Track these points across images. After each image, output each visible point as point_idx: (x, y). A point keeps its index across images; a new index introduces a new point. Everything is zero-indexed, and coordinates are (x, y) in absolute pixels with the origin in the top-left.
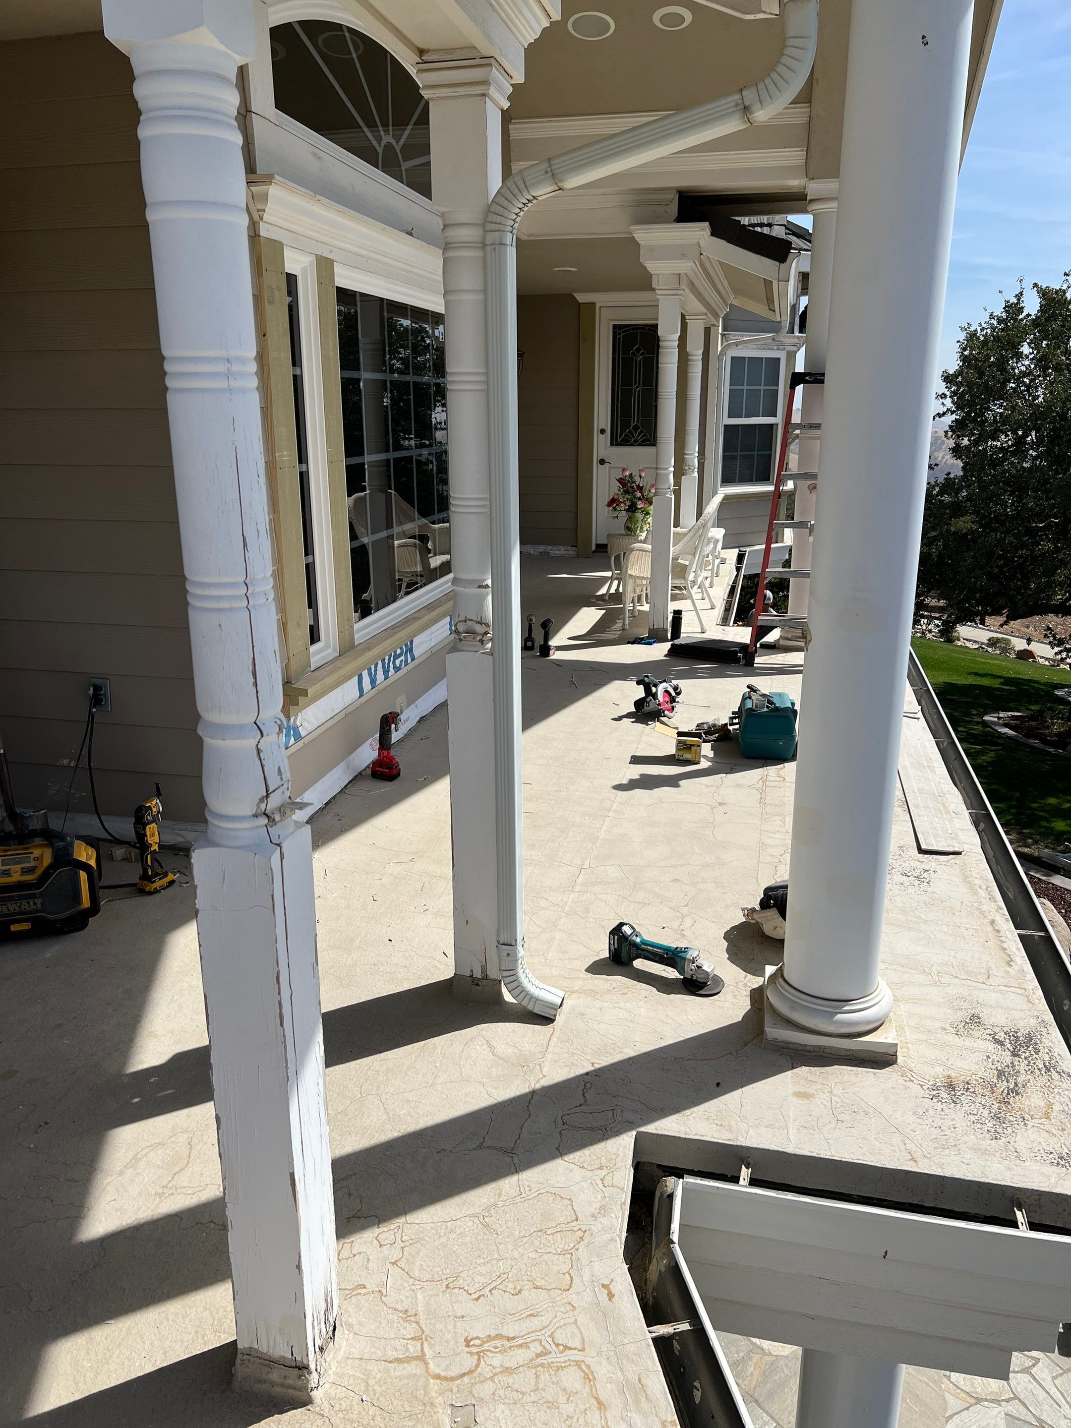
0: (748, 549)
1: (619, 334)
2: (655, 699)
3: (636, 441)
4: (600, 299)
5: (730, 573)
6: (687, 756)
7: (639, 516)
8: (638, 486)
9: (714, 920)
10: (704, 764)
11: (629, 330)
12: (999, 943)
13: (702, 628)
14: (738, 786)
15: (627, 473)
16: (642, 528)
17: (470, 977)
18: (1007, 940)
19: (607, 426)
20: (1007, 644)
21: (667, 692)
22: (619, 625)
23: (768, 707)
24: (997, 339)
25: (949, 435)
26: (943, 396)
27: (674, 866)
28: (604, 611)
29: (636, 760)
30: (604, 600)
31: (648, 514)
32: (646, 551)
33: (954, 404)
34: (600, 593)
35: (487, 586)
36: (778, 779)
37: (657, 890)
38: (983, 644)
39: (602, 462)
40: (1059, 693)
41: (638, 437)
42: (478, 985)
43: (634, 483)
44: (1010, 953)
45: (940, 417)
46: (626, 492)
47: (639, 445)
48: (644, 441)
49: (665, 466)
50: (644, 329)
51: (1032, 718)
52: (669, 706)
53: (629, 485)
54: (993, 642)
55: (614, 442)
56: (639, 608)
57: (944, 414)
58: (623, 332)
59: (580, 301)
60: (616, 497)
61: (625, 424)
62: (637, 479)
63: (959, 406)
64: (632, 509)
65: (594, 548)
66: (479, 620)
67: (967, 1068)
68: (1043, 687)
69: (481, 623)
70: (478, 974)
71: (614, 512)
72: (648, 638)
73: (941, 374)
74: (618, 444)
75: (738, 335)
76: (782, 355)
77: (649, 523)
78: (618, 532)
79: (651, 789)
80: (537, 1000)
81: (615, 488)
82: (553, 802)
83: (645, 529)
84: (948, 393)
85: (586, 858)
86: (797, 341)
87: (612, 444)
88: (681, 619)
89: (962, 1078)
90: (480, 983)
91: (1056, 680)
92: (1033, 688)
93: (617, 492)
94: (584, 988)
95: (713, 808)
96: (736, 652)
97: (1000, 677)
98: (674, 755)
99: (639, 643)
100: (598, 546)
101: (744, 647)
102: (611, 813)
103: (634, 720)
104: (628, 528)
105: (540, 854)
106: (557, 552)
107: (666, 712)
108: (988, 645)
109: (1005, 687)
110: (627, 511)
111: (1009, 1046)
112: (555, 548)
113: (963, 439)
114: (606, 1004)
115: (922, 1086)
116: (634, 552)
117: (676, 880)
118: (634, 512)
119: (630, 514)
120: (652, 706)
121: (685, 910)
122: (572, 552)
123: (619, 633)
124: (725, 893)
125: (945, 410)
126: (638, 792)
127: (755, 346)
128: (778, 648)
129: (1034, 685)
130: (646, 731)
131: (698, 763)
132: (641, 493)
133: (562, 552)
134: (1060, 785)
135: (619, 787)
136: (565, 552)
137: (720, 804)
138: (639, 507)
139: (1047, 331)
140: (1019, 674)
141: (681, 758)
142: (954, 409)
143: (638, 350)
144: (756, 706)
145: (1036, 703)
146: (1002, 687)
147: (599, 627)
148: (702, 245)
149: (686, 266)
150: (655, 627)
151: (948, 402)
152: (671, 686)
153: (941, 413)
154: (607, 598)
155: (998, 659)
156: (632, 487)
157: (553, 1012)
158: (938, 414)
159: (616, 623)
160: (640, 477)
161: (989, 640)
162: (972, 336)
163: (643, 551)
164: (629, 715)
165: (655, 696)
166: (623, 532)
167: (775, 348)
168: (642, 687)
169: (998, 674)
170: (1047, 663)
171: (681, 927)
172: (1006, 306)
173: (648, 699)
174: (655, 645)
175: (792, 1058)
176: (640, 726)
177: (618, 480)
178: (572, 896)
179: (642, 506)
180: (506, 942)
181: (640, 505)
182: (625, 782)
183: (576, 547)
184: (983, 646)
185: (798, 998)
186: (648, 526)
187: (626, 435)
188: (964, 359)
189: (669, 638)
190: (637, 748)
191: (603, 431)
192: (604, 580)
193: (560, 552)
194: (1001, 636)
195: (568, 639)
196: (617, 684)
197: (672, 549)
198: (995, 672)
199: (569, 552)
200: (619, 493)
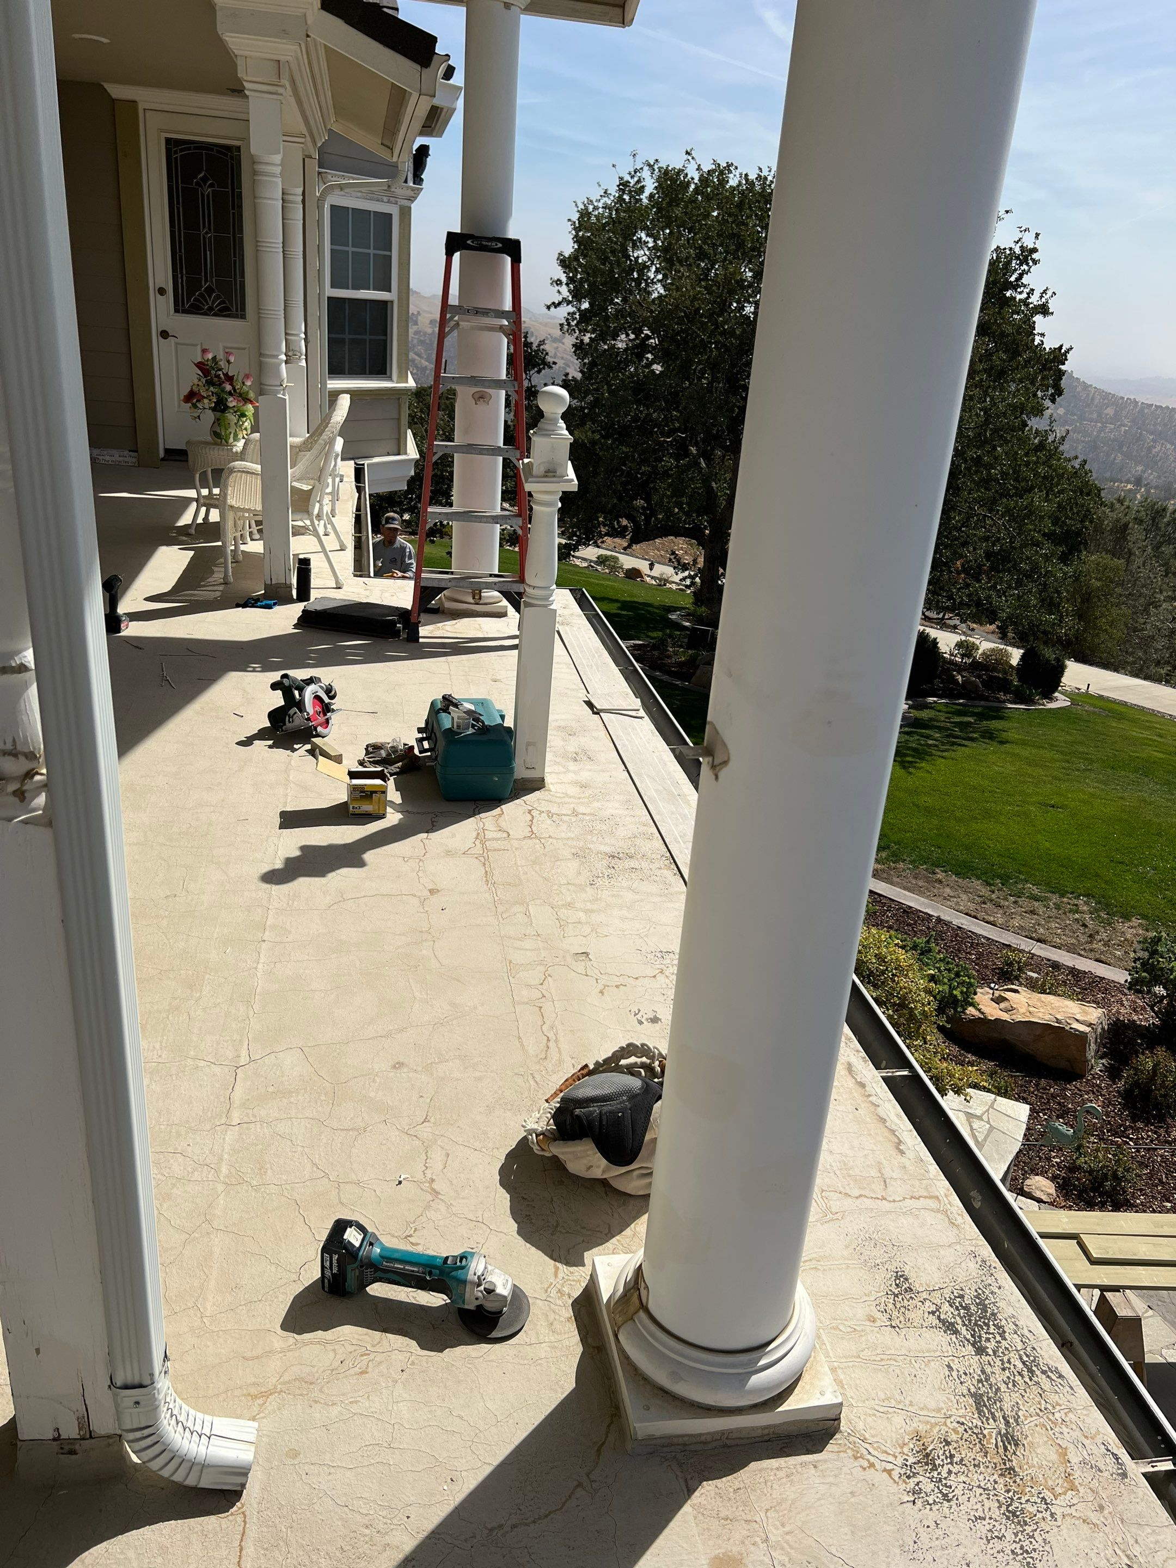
0: (366, 462)
1: (176, 152)
2: (301, 711)
3: (211, 309)
4: (145, 97)
5: (352, 497)
6: (367, 807)
7: (232, 417)
8: (226, 375)
9: (477, 1145)
10: (393, 818)
11: (189, 149)
12: (872, 1109)
13: (337, 582)
14: (449, 853)
15: (210, 356)
16: (236, 436)
17: (54, 1440)
18: (881, 1102)
19: (167, 283)
20: (615, 562)
21: (317, 698)
22: (218, 576)
23: (473, 726)
24: (612, 221)
25: (565, 329)
26: (559, 282)
27: (389, 1035)
28: (193, 552)
29: (291, 820)
30: (188, 535)
31: (243, 415)
32: (253, 473)
33: (570, 293)
34: (181, 523)
35: (23, 668)
36: (500, 835)
37: (372, 1094)
38: (591, 561)
39: (164, 334)
40: (673, 617)
41: (213, 304)
42: (72, 1452)
43: (220, 370)
44: (894, 1127)
45: (555, 307)
46: (210, 383)
47: (215, 315)
48: (222, 310)
49: (275, 353)
50: (212, 149)
51: (654, 647)
52: (321, 719)
53: (213, 372)
54: (602, 560)
55: (179, 308)
56: (243, 547)
57: (560, 304)
58: (182, 150)
59: (114, 96)
60: (195, 389)
61: (193, 285)
62: (222, 364)
63: (577, 295)
64: (220, 407)
65: (162, 454)
66: (9, 746)
67: (933, 1405)
68: (657, 611)
69: (14, 754)
70: (70, 1431)
71: (193, 410)
72: (265, 596)
73: (557, 256)
74: (185, 312)
75: (339, 176)
76: (394, 210)
77: (246, 429)
78: (201, 439)
79: (324, 876)
80: (204, 1466)
81: (192, 377)
82: (165, 922)
83: (240, 436)
84: (564, 280)
85: (241, 1041)
86: (412, 194)
87: (176, 311)
88: (309, 570)
89: (936, 1430)
90: (77, 1447)
91: (668, 602)
92: (649, 612)
93: (196, 381)
94: (286, 1377)
95: (423, 902)
96: (393, 623)
97: (617, 601)
98: (346, 802)
99: (253, 606)
100: (167, 451)
101: (403, 614)
102: (267, 933)
103: (271, 742)
104: (217, 435)
105: (158, 1046)
106: (108, 458)
107: (319, 729)
108: (596, 563)
109: (623, 612)
110: (214, 409)
111: (964, 1331)
112: (105, 452)
113: (584, 335)
114: (334, 1411)
115: (889, 1472)
116: (234, 474)
117: (398, 1066)
118: (223, 411)
119: (218, 414)
120: (298, 720)
121: (426, 1131)
122: (128, 458)
123: (221, 588)
124: (480, 1079)
125: (561, 299)
126: (303, 883)
127: (359, 194)
128: (443, 612)
129: (649, 609)
130: (293, 762)
131: (382, 817)
132: (231, 384)
133: (117, 458)
134: (693, 722)
135: (272, 877)
136: (121, 459)
137: (432, 892)
138: (231, 405)
139: (670, 217)
140: (633, 596)
141: (357, 811)
142: (570, 299)
143: (205, 179)
144: (458, 727)
145: (655, 629)
146: (619, 612)
147: (189, 579)
148: (309, 22)
149: (288, 51)
150: (274, 582)
151: (564, 290)
152: (321, 687)
153: (557, 302)
154: (193, 531)
155: (609, 580)
156: (218, 376)
157: (239, 1480)
158: (553, 303)
159: (213, 572)
160: (229, 362)
161: (598, 558)
162: (584, 214)
163: (248, 472)
164: (262, 735)
165: (300, 705)
166: (209, 439)
167: (385, 199)
168: (279, 693)
169: (614, 598)
170: (654, 583)
171: (429, 1176)
172: (621, 184)
173: (291, 712)
174: (277, 608)
175: (680, 1465)
176: (281, 753)
177: (195, 364)
178: (231, 1136)
179: (234, 404)
180: (129, 1381)
181: (232, 402)
182: (279, 865)
183: (136, 451)
184: (592, 564)
185: (682, 1355)
186: (245, 432)
187: (195, 300)
188: (577, 239)
189: (295, 597)
190: (286, 795)
191: (162, 291)
192: (187, 501)
193: (113, 459)
194: (609, 553)
195: (146, 599)
196: (233, 678)
197: (289, 471)
198: (611, 595)
199: (126, 459)
200: (200, 383)
